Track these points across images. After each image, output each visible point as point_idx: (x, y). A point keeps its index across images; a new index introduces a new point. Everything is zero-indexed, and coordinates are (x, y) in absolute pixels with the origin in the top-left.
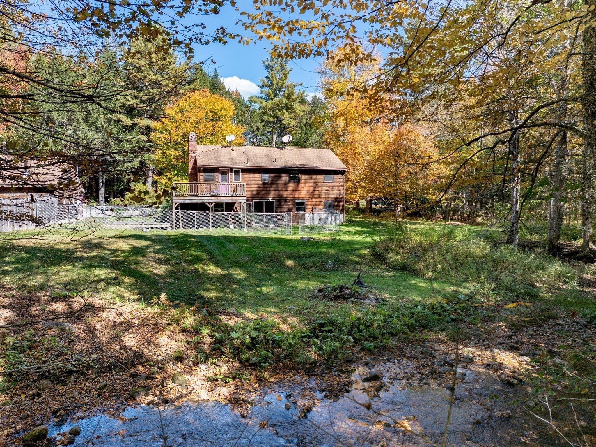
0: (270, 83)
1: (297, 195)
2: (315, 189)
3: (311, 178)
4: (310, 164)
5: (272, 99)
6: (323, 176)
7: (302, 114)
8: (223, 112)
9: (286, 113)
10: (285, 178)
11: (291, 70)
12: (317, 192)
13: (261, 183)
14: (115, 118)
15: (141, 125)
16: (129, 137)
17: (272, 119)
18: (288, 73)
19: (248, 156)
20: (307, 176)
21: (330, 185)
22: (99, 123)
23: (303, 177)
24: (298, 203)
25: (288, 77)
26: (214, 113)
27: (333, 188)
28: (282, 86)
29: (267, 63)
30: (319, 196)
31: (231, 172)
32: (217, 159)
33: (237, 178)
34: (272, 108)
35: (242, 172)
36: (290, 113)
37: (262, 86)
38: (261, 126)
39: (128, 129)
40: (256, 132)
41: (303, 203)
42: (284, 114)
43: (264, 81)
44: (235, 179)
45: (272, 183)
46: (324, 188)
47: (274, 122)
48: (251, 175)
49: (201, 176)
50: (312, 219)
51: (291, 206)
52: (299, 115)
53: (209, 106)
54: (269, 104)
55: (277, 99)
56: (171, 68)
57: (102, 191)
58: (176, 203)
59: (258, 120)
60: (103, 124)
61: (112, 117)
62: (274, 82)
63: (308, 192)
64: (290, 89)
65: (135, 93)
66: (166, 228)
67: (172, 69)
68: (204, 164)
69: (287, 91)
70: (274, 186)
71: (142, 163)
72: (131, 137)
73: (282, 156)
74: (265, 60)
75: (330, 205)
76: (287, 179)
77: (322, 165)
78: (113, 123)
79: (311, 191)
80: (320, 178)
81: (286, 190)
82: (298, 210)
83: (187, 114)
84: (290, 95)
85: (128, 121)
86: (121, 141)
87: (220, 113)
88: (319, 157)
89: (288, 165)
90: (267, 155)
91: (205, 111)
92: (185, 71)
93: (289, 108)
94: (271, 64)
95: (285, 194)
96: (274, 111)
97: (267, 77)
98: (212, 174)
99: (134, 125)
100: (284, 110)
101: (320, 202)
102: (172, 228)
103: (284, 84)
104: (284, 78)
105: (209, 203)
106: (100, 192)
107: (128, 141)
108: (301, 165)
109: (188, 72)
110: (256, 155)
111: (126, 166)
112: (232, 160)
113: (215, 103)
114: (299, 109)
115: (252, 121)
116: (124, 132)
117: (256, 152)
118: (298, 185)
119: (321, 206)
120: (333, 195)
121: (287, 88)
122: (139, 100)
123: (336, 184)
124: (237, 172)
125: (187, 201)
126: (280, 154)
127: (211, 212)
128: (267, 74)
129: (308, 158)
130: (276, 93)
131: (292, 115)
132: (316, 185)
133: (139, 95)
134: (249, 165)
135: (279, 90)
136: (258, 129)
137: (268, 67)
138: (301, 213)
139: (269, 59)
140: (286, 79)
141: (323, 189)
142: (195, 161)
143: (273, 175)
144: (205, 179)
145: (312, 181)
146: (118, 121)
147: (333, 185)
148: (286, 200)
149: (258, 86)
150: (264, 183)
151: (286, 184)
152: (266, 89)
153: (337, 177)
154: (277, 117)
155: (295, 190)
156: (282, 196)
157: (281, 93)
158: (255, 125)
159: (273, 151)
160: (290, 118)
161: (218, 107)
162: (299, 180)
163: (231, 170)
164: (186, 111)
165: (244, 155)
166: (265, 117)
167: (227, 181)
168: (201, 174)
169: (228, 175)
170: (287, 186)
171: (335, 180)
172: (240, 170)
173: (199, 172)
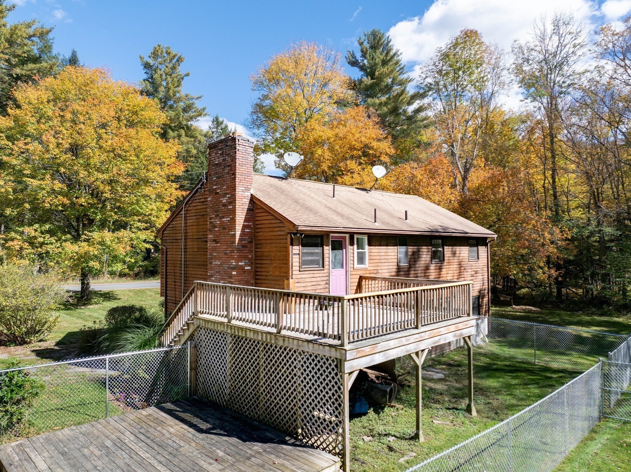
2: (460, 275)
3: (455, 253)
6: (468, 248)
10: (425, 255)
13: (394, 268)
20: (450, 249)
27: (477, 272)
28: (174, 96)
31: (352, 243)
33: (360, 259)
35: (369, 244)
44: (359, 262)
45: (410, 268)
46: (470, 271)
48: (383, 250)
49: (296, 255)
70: (412, 274)
76: (428, 257)
77: (465, 229)
80: (464, 252)
103: (176, 92)
114: (199, 132)
120: (477, 286)
124: (361, 244)
132: (461, 266)
141: (468, 275)
145: (456, 261)
147: (477, 265)
150: (399, 269)
151: (427, 268)
153: (482, 251)
162: (443, 258)
163: (351, 238)
167: (343, 268)
168: (296, 249)
169: (344, 250)
170: (428, 271)
171: (480, 257)
172: (366, 238)
173: (292, 244)
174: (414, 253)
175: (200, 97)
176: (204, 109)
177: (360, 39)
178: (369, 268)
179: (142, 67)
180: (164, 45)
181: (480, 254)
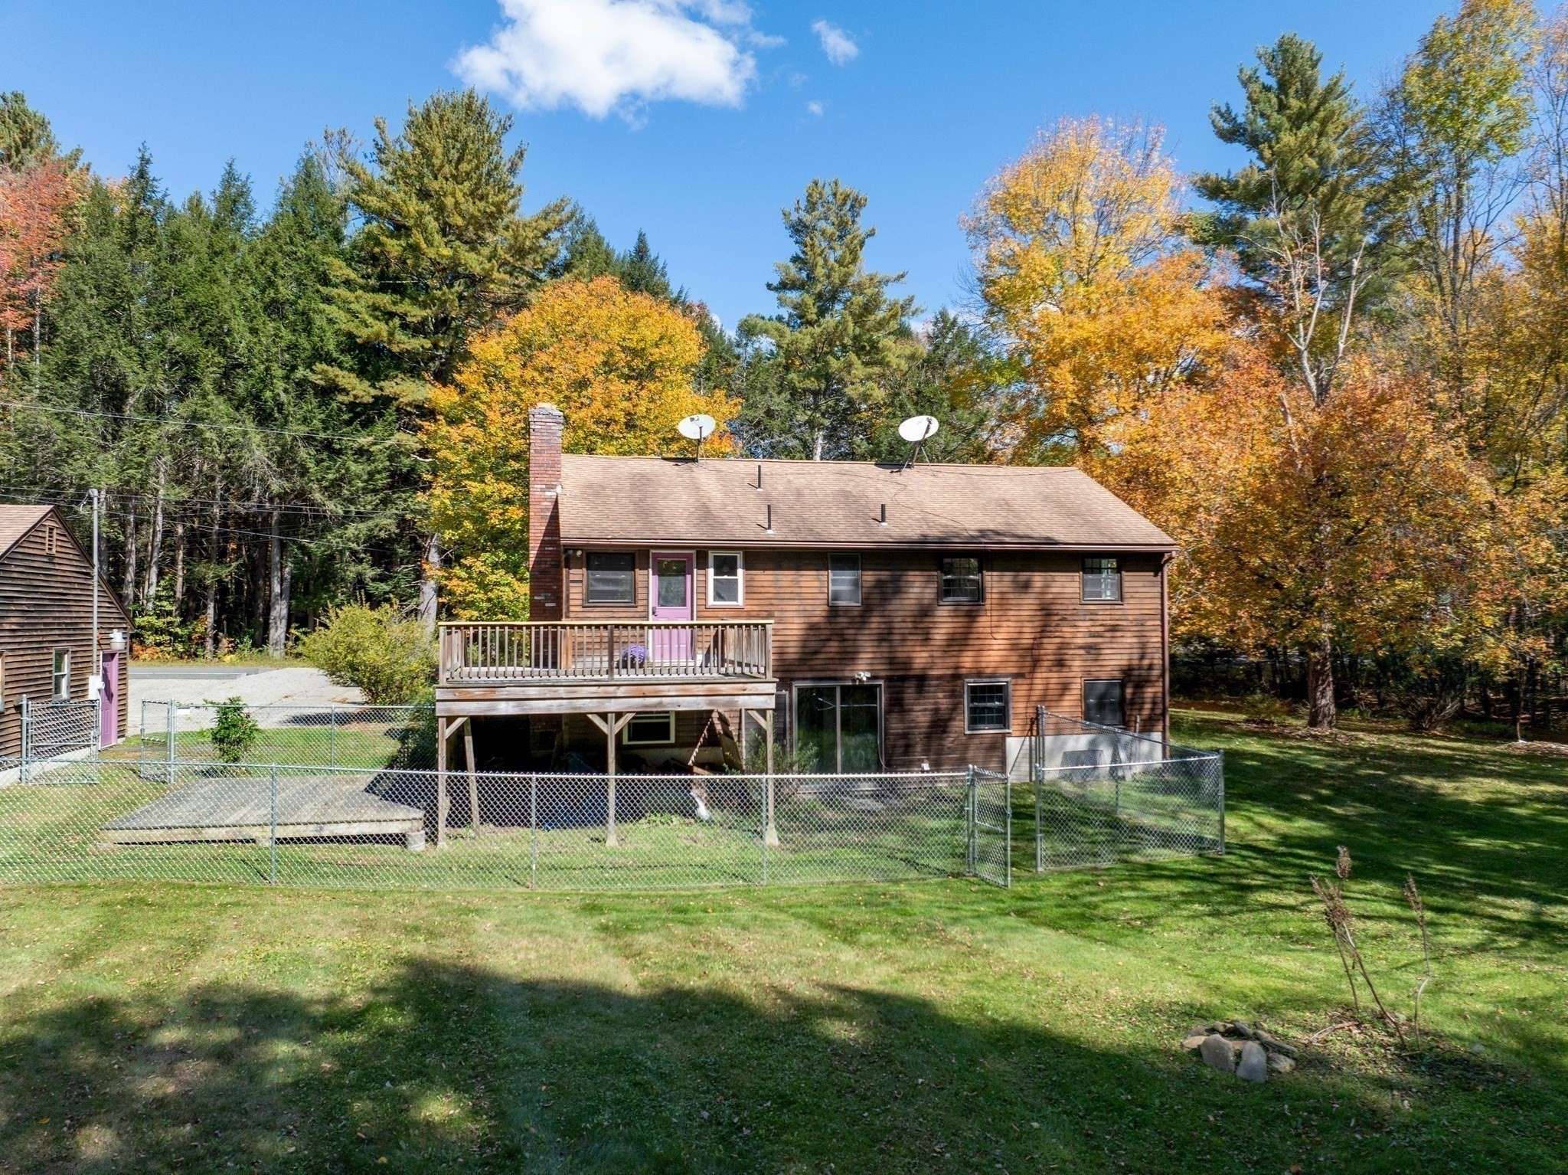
0: (804, 275)
1: (967, 661)
2: (1043, 631)
3: (1026, 586)
4: (1021, 530)
5: (811, 323)
6: (1077, 576)
7: (904, 366)
8: (665, 349)
9: (857, 363)
10: (918, 587)
11: (871, 234)
12: (1050, 645)
13: (819, 611)
14: (318, 380)
15: (404, 400)
16: (364, 440)
17: (812, 384)
18: (862, 244)
19: (767, 497)
20: (1008, 576)
21: (1105, 616)
22: (268, 394)
23: (995, 582)
24: (977, 693)
25: (861, 254)
26: (636, 353)
27: (1114, 629)
28: (843, 282)
29: (794, 217)
30: (1060, 664)
31: (703, 565)
32: (643, 510)
33: (724, 591)
34: (813, 351)
35: (747, 567)
36: (866, 364)
37: (783, 286)
38: (779, 402)
39: (364, 415)
40: (766, 421)
41: (998, 692)
42: (850, 365)
43: (788, 267)
44: (718, 596)
45: (867, 610)
46: (1084, 626)
47: (816, 393)
48: (786, 577)
49: (576, 582)
50: (1036, 756)
51: (944, 702)
52: (898, 369)
53: (616, 331)
54: (805, 338)
55: (829, 321)
56: (501, 224)
57: (280, 609)
58: (450, 720)
59: (773, 382)
60: (284, 397)
61: (313, 378)
62: (820, 271)
63: (1014, 647)
64: (869, 291)
65: (385, 300)
66: (400, 840)
67: (507, 228)
68: (587, 532)
69: (859, 299)
70: (875, 623)
71: (402, 522)
72: (370, 439)
73: (902, 497)
74: (790, 208)
75: (1102, 698)
76: (930, 593)
77: (1067, 534)
78: (310, 395)
79: (1027, 639)
80: (1066, 585)
81: (926, 639)
82: (977, 718)
83: (543, 359)
84: (868, 308)
85: (361, 390)
86: (339, 452)
87: (655, 354)
88: (1046, 498)
89: (934, 532)
90: (845, 495)
91: (605, 348)
92: (545, 234)
93: (868, 350)
94: (807, 218)
95: (920, 658)
96: (817, 360)
97: (795, 259)
98: (622, 576)
99: (383, 402)
100: (853, 357)
101: (1065, 688)
102: (432, 838)
103: (848, 275)
104: (848, 259)
105: (604, 716)
106: (274, 614)
107: (362, 452)
108: (983, 533)
109: (555, 235)
110: (799, 494)
111: (351, 530)
112: (705, 513)
113: (637, 320)
114: (895, 353)
115: (753, 388)
116: (349, 423)
117: (800, 482)
118: (972, 616)
119: (1071, 705)
120: (1116, 658)
121: (859, 288)
122: (397, 321)
123: (1131, 609)
124: (725, 566)
125: (505, 709)
126: (892, 489)
127: (612, 776)
128: (796, 250)
129: (1006, 505)
130: (826, 301)
131: (877, 369)
132: (1048, 614)
133: (400, 309)
134: (775, 535)
135: (834, 298)
136: (769, 413)
137: (799, 229)
138: (988, 731)
139: (803, 204)
140: (854, 261)
141: (1078, 634)
142: (554, 518)
143: (869, 577)
144: (592, 597)
145: (1030, 601)
146: (328, 391)
147: (1118, 612)
148: (922, 680)
149: (769, 286)
150: (833, 612)
151: (924, 612)
152: (793, 296)
153: (1138, 584)
154: (828, 377)
155: (960, 641)
156: (907, 663)
157: (838, 307)
158: (763, 401)
159: (867, 478)
160: (869, 378)
161: (649, 332)
162: (979, 595)
163: (701, 555)
164: (542, 347)
165: (752, 493)
166: (792, 376)
167: (684, 605)
168: (576, 574)
169: (689, 577)
170: (928, 619)
171: (1126, 595)
172: (739, 556)
173: (568, 566)
174: (879, 584)
175: (902, 276)
176: (911, 300)
177: (1241, 71)
178: (748, 608)
179: (788, 232)
180: (825, 178)
181: (1125, 590)
